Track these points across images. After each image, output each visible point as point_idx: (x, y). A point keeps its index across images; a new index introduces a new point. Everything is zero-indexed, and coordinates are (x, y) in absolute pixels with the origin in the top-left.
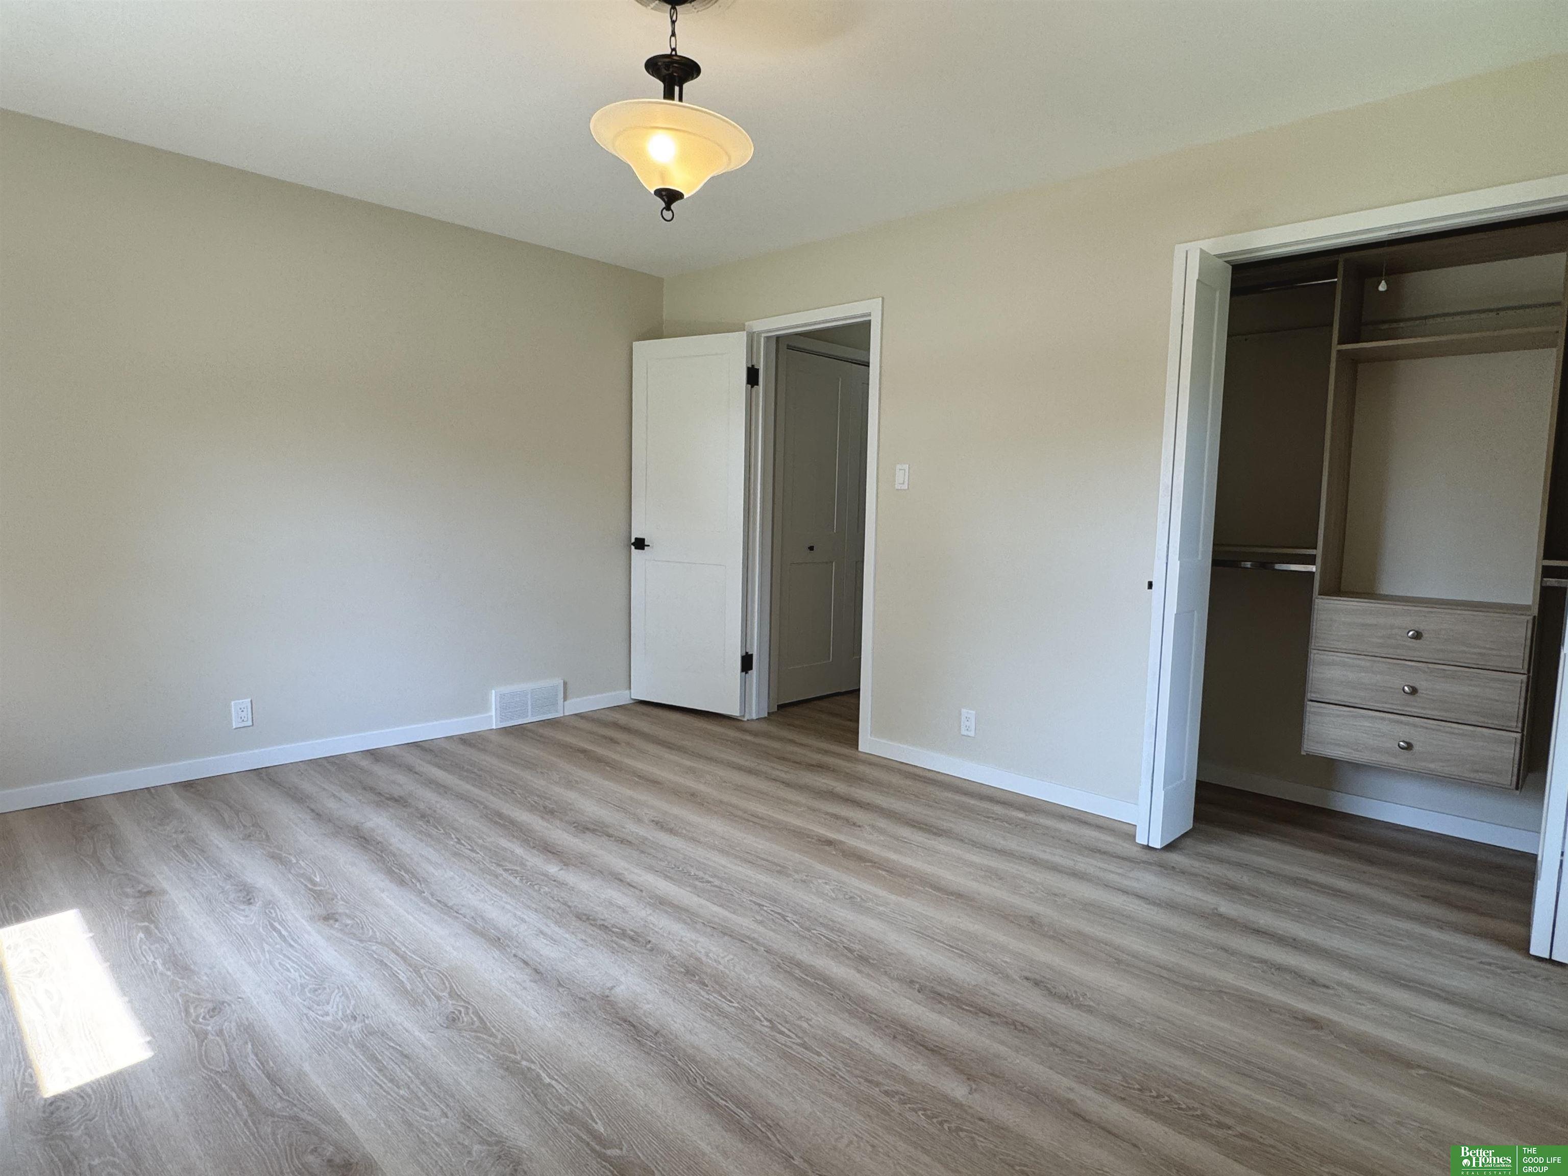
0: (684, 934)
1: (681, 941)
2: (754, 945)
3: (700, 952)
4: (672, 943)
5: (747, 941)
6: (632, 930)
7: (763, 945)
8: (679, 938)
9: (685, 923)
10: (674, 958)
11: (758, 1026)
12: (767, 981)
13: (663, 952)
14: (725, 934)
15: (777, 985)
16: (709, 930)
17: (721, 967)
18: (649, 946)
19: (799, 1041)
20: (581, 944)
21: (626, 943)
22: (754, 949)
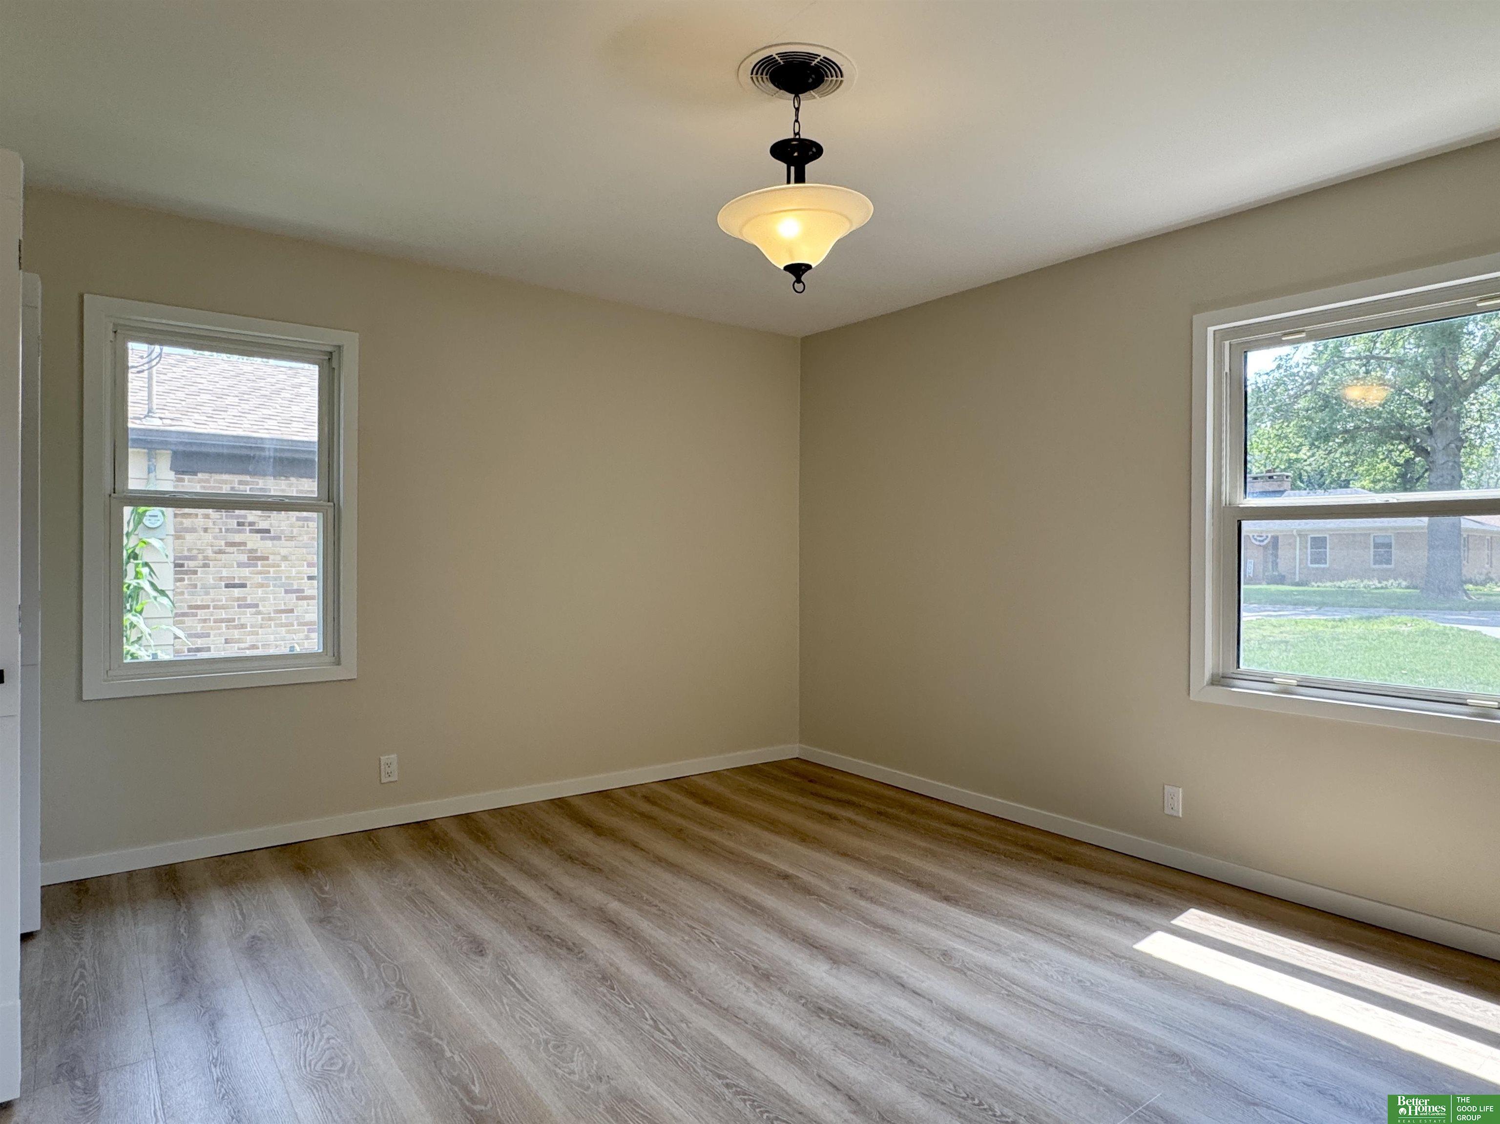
0: (769, 1012)
1: (772, 1004)
2: (700, 996)
3: (754, 992)
4: (781, 1002)
5: (706, 1001)
6: (822, 1018)
7: (691, 996)
8: (773, 1007)
9: (766, 1024)
10: (780, 989)
11: (720, 939)
12: (702, 966)
13: (790, 995)
14: (726, 1010)
15: (694, 963)
16: (741, 1015)
17: (738, 978)
18: (803, 1001)
19: (696, 931)
20: (872, 1007)
21: (827, 1006)
22: (703, 994)
